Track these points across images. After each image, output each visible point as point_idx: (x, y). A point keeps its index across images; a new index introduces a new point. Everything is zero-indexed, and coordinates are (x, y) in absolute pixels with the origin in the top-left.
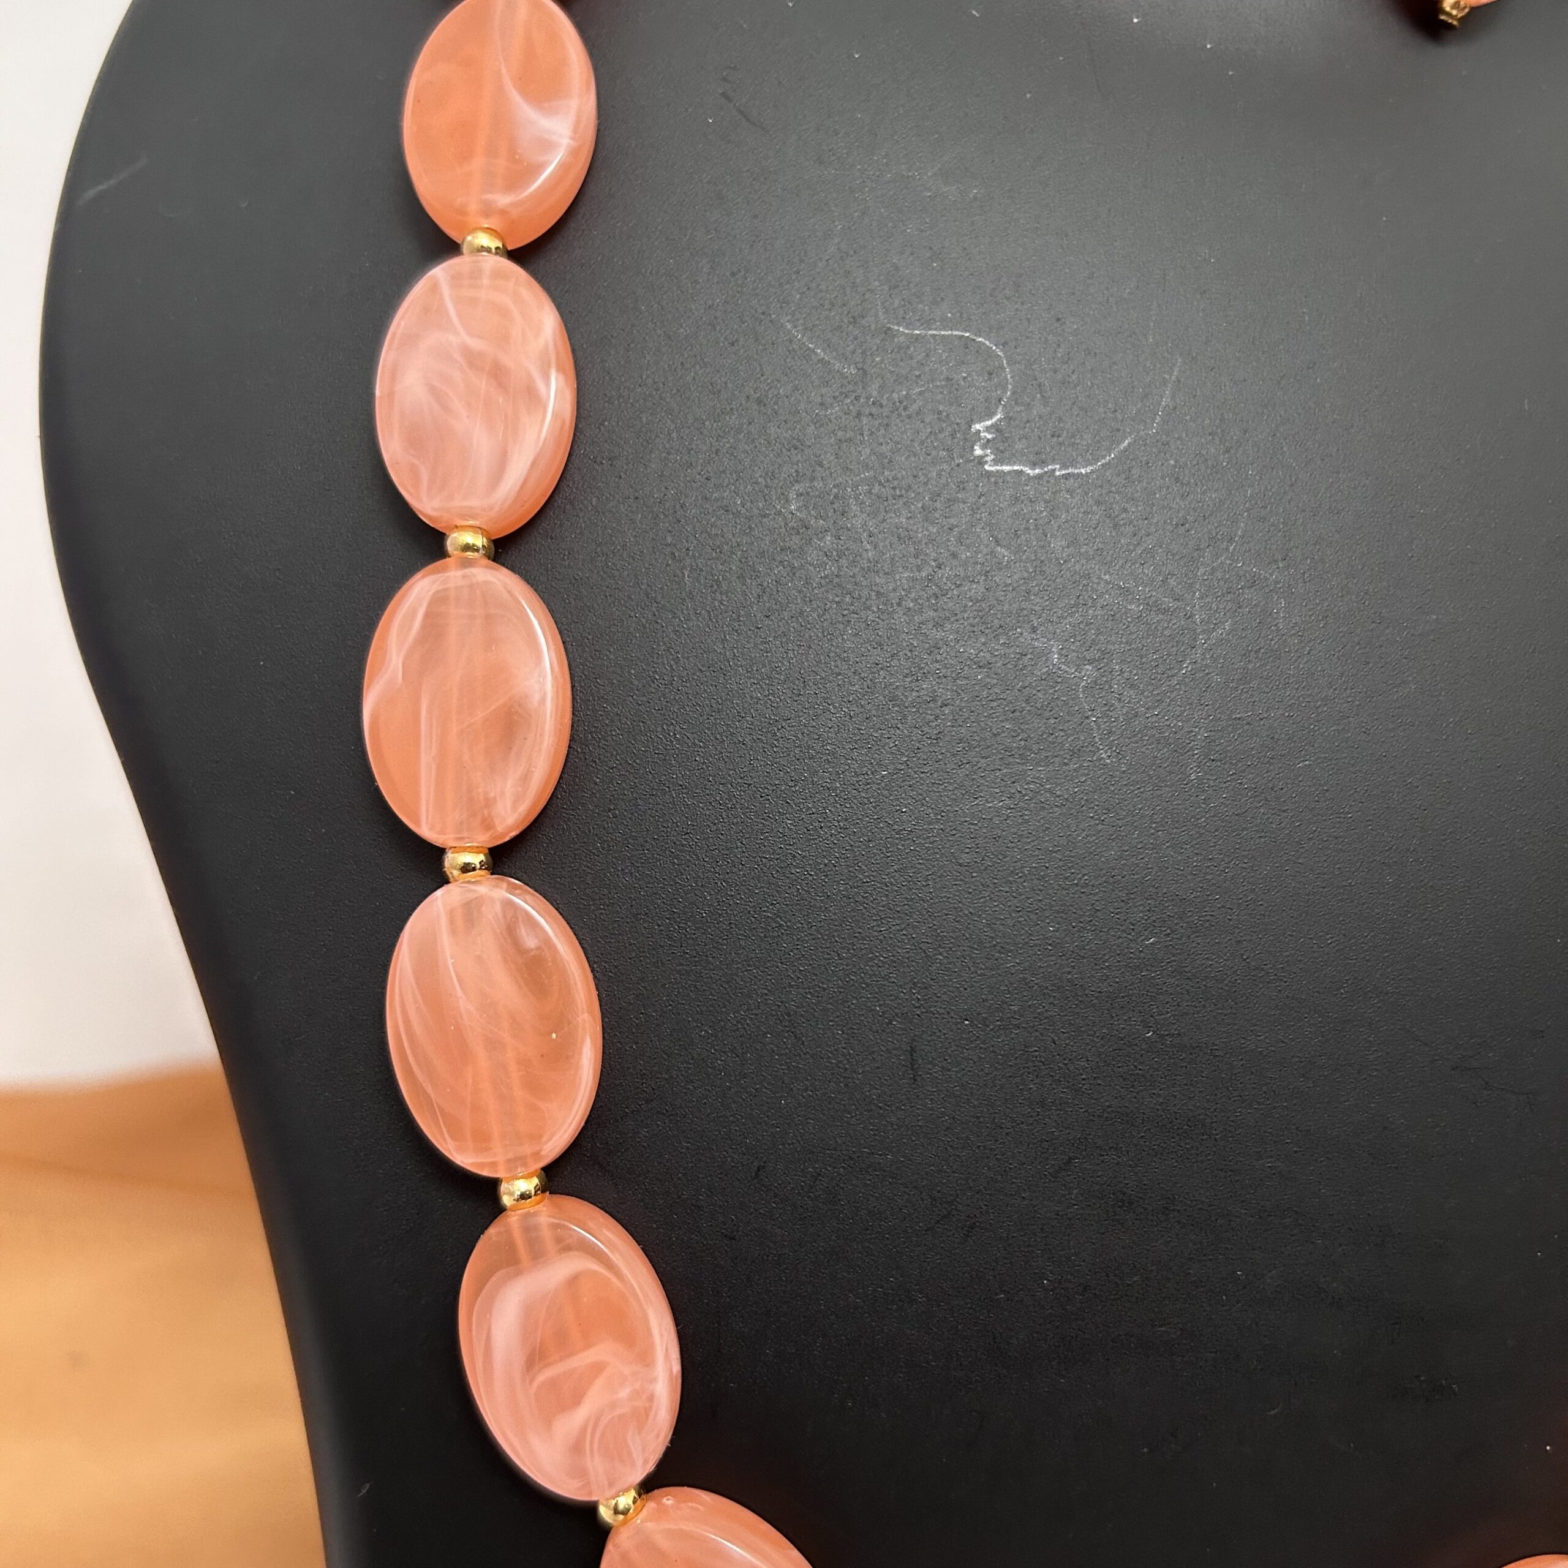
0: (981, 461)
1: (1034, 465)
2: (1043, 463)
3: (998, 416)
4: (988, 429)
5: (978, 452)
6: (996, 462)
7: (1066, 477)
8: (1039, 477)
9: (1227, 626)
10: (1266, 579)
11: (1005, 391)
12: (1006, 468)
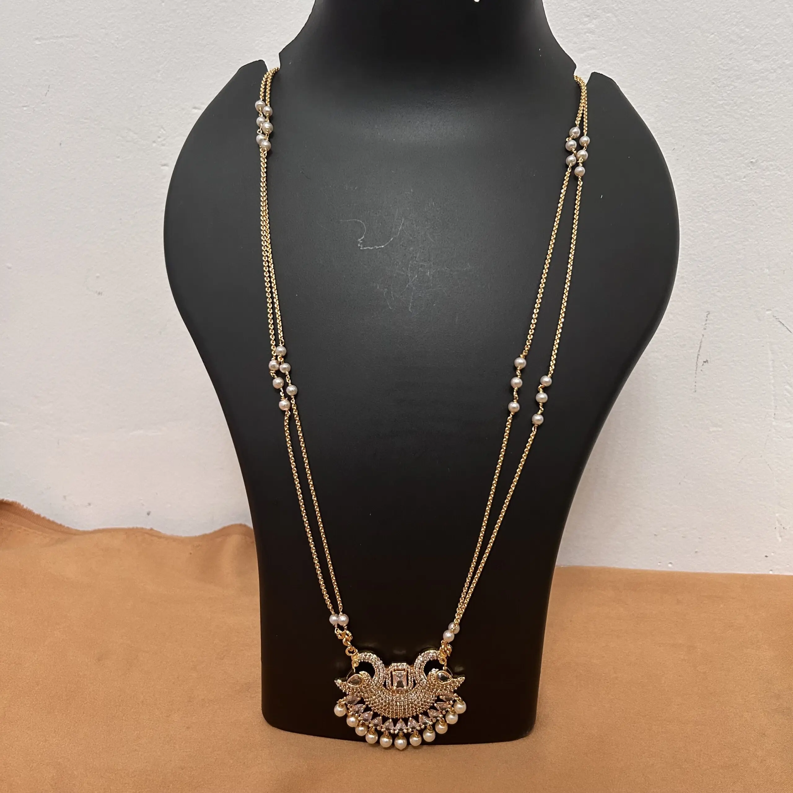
0: (360, 247)
1: (371, 247)
2: (374, 247)
3: (363, 237)
4: (361, 240)
5: (359, 245)
6: (364, 247)
7: (379, 248)
8: (373, 249)
9: (416, 276)
10: (424, 265)
11: (364, 231)
12: (365, 248)
